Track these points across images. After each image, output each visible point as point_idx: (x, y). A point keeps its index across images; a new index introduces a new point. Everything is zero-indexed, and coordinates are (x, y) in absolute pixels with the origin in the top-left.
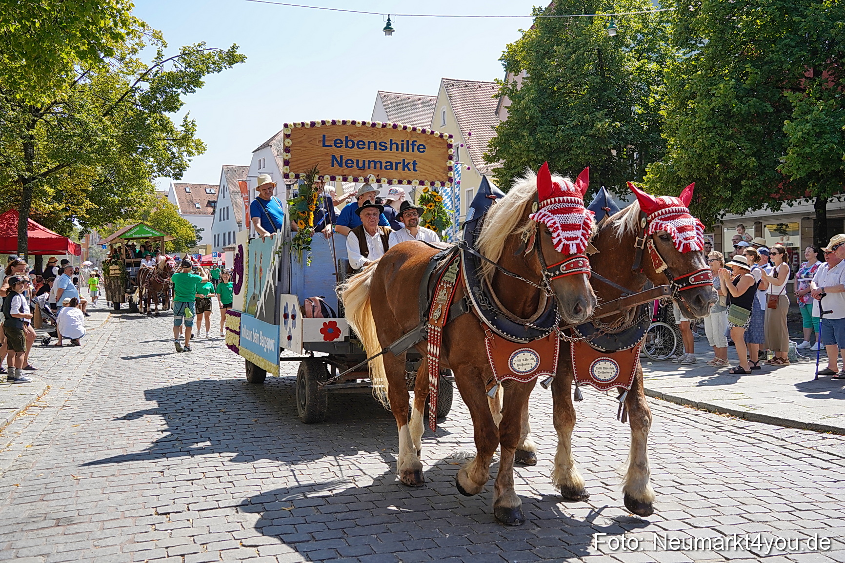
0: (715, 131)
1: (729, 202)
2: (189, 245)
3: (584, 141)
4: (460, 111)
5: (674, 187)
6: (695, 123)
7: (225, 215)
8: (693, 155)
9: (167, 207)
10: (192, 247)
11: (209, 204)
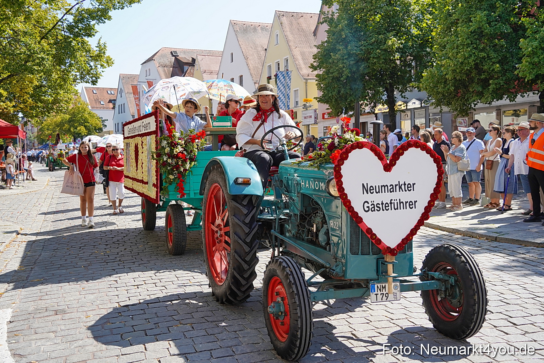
0: (472, 45)
1: (480, 95)
2: (97, 131)
3: (379, 53)
4: (288, 34)
5: (442, 85)
6: (458, 40)
7: (122, 109)
8: (457, 63)
9: (81, 104)
10: (100, 132)
11: (110, 101)
